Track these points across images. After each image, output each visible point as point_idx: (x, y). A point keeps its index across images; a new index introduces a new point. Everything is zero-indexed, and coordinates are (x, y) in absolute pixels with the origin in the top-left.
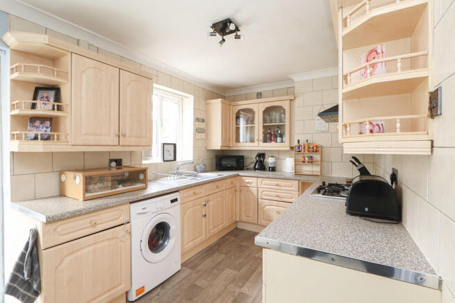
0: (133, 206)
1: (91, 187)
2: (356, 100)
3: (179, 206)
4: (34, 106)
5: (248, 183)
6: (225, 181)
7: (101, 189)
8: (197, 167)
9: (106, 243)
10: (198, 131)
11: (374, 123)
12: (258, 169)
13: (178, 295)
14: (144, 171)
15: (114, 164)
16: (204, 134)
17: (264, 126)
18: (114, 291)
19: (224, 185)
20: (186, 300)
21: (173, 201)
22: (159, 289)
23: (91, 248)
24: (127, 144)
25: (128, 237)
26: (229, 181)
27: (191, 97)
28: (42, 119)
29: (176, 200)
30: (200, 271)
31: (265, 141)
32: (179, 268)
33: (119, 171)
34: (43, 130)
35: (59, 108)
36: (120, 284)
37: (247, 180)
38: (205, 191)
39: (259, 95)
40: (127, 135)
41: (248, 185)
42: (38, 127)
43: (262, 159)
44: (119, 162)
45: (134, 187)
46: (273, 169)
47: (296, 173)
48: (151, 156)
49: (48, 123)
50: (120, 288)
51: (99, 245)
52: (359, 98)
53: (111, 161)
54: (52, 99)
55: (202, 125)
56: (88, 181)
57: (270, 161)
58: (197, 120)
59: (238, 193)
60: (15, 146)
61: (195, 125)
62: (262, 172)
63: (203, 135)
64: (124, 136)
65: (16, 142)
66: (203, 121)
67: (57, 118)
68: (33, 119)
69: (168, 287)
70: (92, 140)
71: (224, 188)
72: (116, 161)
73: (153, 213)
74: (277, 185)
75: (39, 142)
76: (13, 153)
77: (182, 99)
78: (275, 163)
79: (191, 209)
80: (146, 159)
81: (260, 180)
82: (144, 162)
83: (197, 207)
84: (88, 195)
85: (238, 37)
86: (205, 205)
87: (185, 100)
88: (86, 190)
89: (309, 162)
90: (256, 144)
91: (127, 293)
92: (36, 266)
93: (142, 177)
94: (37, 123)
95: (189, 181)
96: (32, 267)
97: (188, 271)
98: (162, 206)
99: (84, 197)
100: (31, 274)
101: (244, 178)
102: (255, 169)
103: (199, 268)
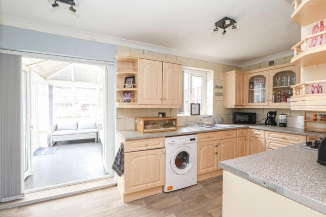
0: (166, 139)
1: (147, 126)
2: (316, 66)
3: (196, 143)
4: (125, 87)
5: (257, 134)
6: (235, 131)
7: (152, 128)
8: (216, 120)
9: (152, 156)
10: (217, 94)
11: (315, 86)
12: (269, 124)
13: (191, 198)
14: (175, 120)
15: (161, 115)
16: (223, 97)
17: (274, 89)
18: (155, 183)
19: (234, 133)
20: (196, 202)
21: (191, 140)
22: (181, 191)
23: (145, 157)
24: (166, 104)
25: (164, 156)
26: (239, 132)
27: (212, 72)
28: (128, 92)
29: (194, 139)
30: (209, 189)
31: (275, 101)
32: (196, 183)
33: (164, 119)
34: (128, 97)
35: (134, 87)
36: (159, 180)
37: (256, 132)
38: (218, 137)
39: (272, 63)
40: (167, 99)
41: (257, 136)
42: (126, 96)
43: (273, 116)
44: (164, 114)
45: (169, 129)
46: (284, 125)
47: (306, 130)
48: (183, 111)
49: (130, 94)
50: (158, 182)
51: (149, 156)
52: (317, 65)
53: (159, 113)
54: (132, 82)
55: (221, 91)
56: (146, 124)
57: (280, 118)
58: (217, 87)
59: (248, 142)
60: (117, 105)
61: (214, 91)
62: (273, 127)
63: (221, 98)
64: (165, 99)
65: (118, 103)
66: (221, 87)
67: (134, 91)
68: (125, 92)
69: (187, 191)
70: (148, 102)
71: (234, 136)
72: (162, 114)
73: (178, 145)
74: (283, 138)
75: (126, 103)
76: (117, 108)
77: (206, 73)
78: (286, 120)
79: (206, 147)
80: (180, 113)
81: (267, 133)
82: (178, 115)
83: (210, 146)
84: (145, 130)
85: (234, 28)
86: (217, 146)
87: (208, 74)
88: (145, 128)
89: (321, 120)
90: (266, 103)
91: (163, 186)
92: (122, 160)
93: (174, 123)
94: (126, 94)
95: (205, 129)
96: (121, 160)
97: (201, 187)
98: (184, 141)
99: (143, 131)
100: (121, 163)
101: (254, 130)
102: (266, 124)
103: (210, 187)
